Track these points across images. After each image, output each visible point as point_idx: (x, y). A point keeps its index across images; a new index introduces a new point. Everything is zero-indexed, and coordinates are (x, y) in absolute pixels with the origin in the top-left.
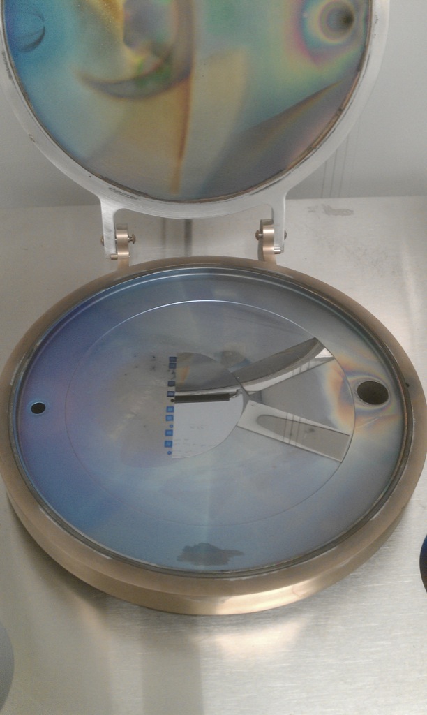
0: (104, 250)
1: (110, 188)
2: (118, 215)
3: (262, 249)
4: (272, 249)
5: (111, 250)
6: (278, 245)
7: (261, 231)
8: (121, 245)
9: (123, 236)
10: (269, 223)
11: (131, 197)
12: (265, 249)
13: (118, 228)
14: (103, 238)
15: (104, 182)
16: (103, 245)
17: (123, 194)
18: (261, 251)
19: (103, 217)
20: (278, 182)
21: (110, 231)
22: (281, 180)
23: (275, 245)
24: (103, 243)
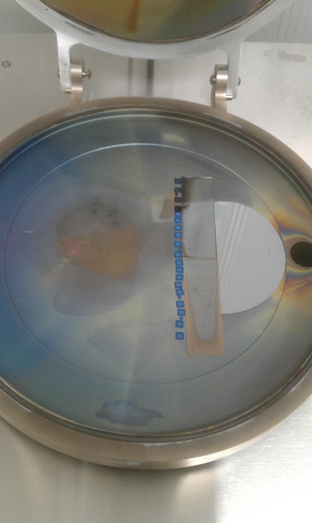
0: (60, 82)
1: (67, 23)
2: (74, 50)
3: (214, 94)
4: (224, 95)
5: (66, 84)
6: (230, 91)
7: (215, 76)
8: (76, 80)
9: (78, 71)
10: (224, 69)
11: (87, 33)
12: (218, 95)
13: (74, 62)
14: (59, 71)
15: (60, 16)
16: (59, 78)
17: (79, 29)
18: (213, 98)
19: (59, 50)
20: (236, 28)
21: (66, 65)
22: (239, 26)
23: (228, 90)
24: (59, 76)
